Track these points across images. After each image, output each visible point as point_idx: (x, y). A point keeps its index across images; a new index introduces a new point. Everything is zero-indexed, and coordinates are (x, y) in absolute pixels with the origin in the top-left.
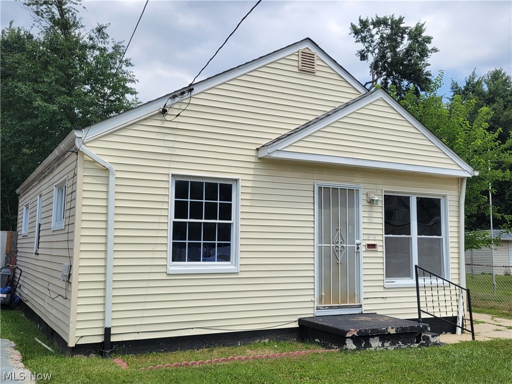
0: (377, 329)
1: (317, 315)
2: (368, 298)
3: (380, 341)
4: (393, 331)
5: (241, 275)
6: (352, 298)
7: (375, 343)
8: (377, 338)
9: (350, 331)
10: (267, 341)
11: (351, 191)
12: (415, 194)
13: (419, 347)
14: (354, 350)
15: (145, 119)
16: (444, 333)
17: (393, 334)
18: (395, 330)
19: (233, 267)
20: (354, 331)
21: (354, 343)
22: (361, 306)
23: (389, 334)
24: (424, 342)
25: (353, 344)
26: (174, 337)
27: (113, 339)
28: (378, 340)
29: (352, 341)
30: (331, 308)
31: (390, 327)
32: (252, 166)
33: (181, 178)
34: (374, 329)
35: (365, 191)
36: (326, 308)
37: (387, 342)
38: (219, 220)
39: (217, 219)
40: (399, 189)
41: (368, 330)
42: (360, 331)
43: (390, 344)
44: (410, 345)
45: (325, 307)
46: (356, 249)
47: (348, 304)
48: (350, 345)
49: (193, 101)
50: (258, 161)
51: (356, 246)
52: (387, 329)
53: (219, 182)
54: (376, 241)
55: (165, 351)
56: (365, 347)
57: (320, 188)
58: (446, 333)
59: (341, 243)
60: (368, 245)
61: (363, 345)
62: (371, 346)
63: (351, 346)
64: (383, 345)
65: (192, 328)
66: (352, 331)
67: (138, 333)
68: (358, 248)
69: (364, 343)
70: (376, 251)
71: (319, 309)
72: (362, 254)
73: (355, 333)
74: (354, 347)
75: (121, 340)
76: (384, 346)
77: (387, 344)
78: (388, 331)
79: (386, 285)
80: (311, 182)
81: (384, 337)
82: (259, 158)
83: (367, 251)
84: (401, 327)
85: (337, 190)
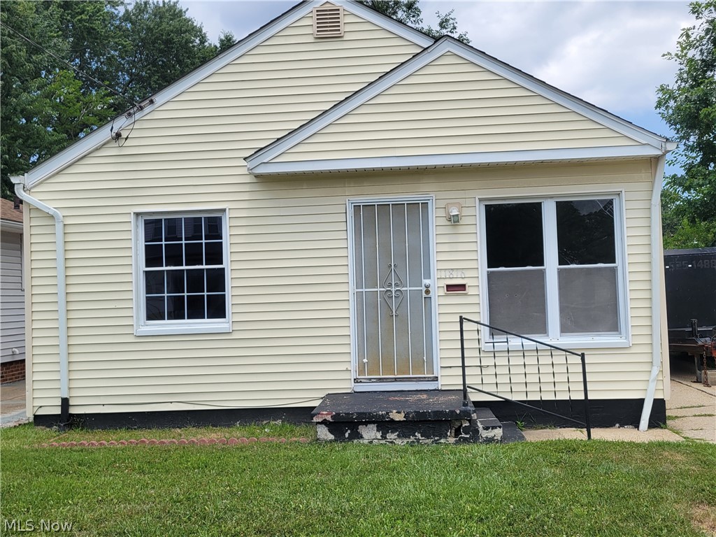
0: (370, 413)
1: (356, 390)
2: (450, 367)
3: (378, 430)
4: (399, 417)
5: (235, 336)
6: (419, 366)
7: (370, 433)
8: (373, 427)
9: (319, 414)
10: (279, 422)
11: (413, 206)
12: (551, 197)
13: (457, 443)
14: (331, 441)
15: (97, 149)
16: (617, 425)
17: (400, 421)
18: (403, 415)
19: (226, 325)
20: (327, 414)
21: (331, 431)
22: (436, 379)
23: (392, 421)
24: (468, 436)
25: (328, 433)
26: (148, 412)
27: (73, 411)
28: (375, 429)
29: (326, 429)
30: (380, 380)
31: (395, 411)
32: (247, 188)
33: (151, 215)
34: (365, 414)
35: (442, 204)
36: (373, 380)
37: (392, 432)
38: (206, 264)
39: (202, 265)
40: (513, 192)
41: (352, 414)
42: (338, 414)
43: (398, 435)
44: (438, 440)
45: (370, 379)
46: (424, 295)
47: (411, 376)
48: (324, 433)
49: (156, 115)
50: (255, 180)
51: (424, 289)
52: (388, 413)
53: (203, 215)
54: (465, 279)
55: (139, 427)
56: (351, 438)
57: (357, 208)
58: (622, 425)
59: (396, 285)
60: (448, 286)
61: (347, 435)
62: (362, 437)
63: (326, 435)
64: (384, 437)
65: (171, 402)
66: (323, 414)
67: (103, 405)
68: (427, 292)
69: (349, 431)
70: (466, 294)
71: (361, 382)
72: (435, 301)
73: (329, 418)
74: (331, 437)
75: (83, 412)
76: (386, 438)
77: (391, 436)
78: (391, 417)
79: (485, 347)
80: (340, 200)
81: (385, 425)
82: (257, 176)
83: (446, 295)
84: (415, 412)
85: (388, 206)
